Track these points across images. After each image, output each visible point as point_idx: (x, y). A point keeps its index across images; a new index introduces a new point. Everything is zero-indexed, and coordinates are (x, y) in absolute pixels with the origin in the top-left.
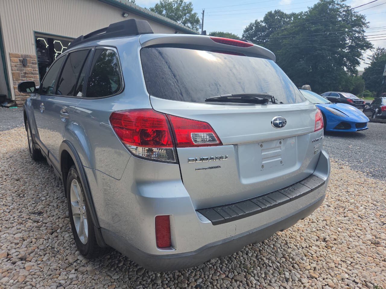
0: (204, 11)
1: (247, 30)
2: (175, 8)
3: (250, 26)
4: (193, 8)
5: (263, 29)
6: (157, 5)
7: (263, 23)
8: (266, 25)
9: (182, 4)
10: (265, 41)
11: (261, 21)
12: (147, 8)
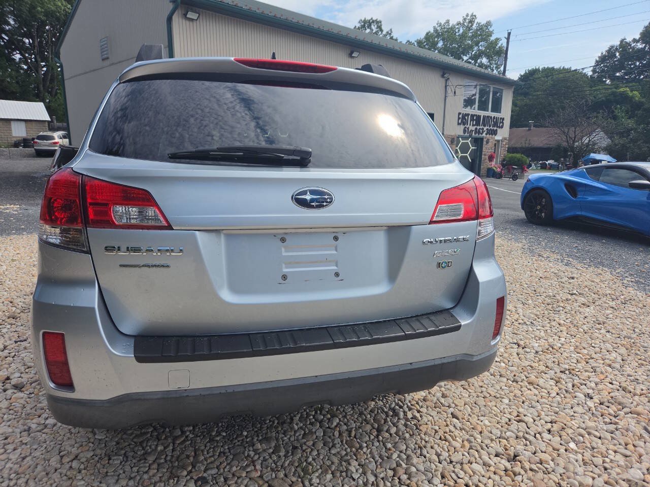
0: (509, 34)
1: (603, 59)
2: (459, 35)
3: (609, 51)
4: (493, 30)
5: (640, 54)
6: (427, 34)
7: (639, 44)
8: (645, 47)
9: (474, 27)
10: (642, 77)
11: (634, 39)
12: (410, 41)
